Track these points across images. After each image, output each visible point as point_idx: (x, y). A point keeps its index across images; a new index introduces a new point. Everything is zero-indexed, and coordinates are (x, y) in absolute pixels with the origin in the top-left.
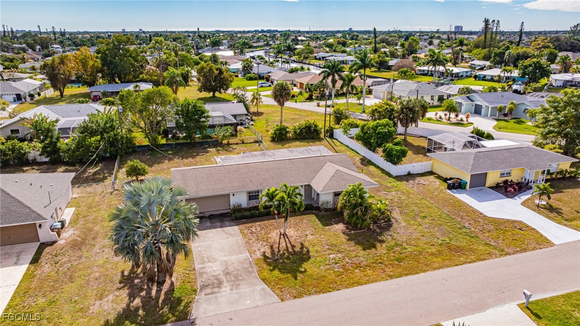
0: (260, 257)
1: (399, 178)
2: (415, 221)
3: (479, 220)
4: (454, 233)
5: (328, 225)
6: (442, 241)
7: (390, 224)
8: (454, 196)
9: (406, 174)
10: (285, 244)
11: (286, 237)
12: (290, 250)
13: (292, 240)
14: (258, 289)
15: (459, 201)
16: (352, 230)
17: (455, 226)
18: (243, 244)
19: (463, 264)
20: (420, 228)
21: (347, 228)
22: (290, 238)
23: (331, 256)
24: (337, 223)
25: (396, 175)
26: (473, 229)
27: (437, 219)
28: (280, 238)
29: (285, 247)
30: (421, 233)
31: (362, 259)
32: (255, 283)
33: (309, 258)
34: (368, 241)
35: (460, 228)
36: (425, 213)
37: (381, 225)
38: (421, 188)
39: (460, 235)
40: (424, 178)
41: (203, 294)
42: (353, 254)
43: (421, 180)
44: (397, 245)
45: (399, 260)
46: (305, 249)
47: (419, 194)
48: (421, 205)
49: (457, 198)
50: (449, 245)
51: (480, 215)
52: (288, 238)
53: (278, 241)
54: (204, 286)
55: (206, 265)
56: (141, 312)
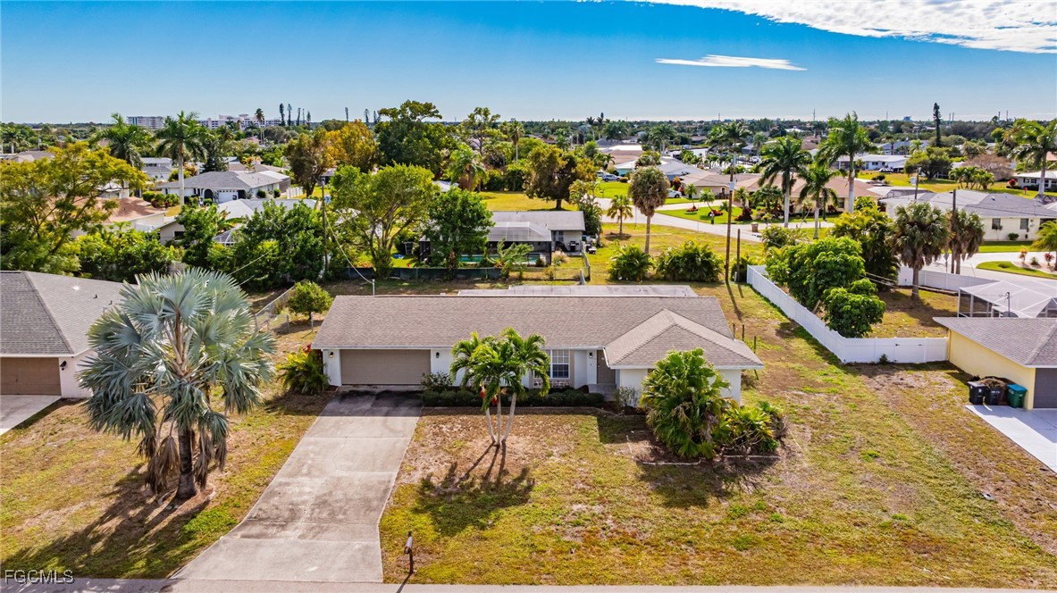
0: (416, 483)
1: (854, 368)
2: (841, 461)
3: (1033, 484)
4: (940, 506)
5: (613, 440)
6: (895, 517)
7: (769, 460)
8: (982, 420)
9: (876, 360)
10: (489, 465)
11: (501, 451)
12: (492, 479)
13: (510, 459)
14: (357, 546)
15: (990, 431)
16: (664, 458)
17: (951, 489)
18: (403, 450)
19: (921, 584)
20: (848, 479)
21: (654, 452)
22: (507, 454)
23: (575, 507)
24: (635, 439)
25: (848, 361)
26: (1002, 504)
27: (906, 465)
28: (487, 452)
29: (484, 472)
30: (843, 490)
31: (647, 525)
32: (361, 533)
33: (524, 501)
34: (688, 488)
35: (965, 496)
36: (879, 448)
37: (744, 458)
38: (898, 393)
39: (954, 513)
40: (918, 373)
41: (240, 533)
42: (632, 512)
43: (909, 377)
44: (758, 509)
45: (744, 545)
46: (525, 483)
47: (887, 406)
48: (878, 430)
49: (987, 423)
50: (909, 530)
51: (1042, 472)
52: (504, 454)
53: (479, 456)
54: (257, 520)
55: (296, 480)
56: (99, 546)
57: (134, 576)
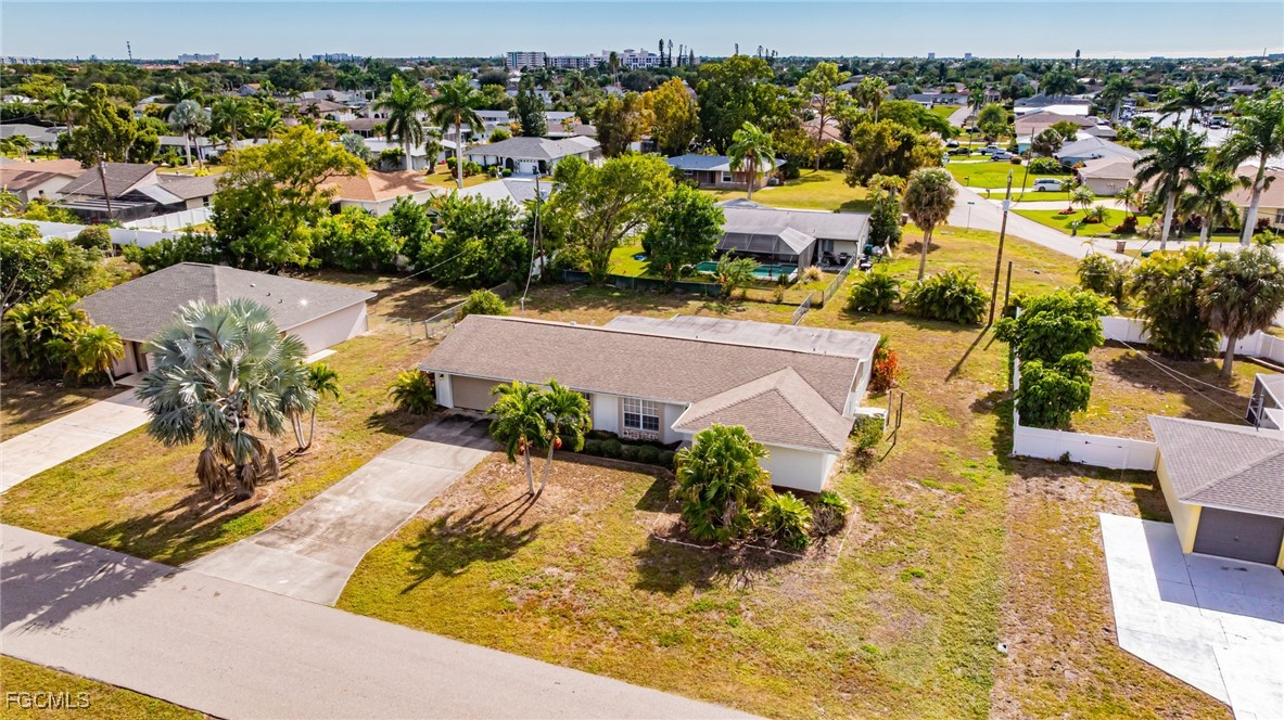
0: (432, 519)
1: (1017, 463)
2: (873, 573)
3: (1073, 643)
6: (865, 648)
7: (788, 558)
9: (1056, 457)
10: (509, 513)
11: (531, 501)
12: (500, 528)
13: (533, 510)
16: (680, 535)
17: (968, 629)
18: (448, 484)
20: (859, 595)
21: (677, 528)
22: (534, 506)
23: (549, 570)
25: (1020, 453)
26: (1010, 659)
27: (945, 593)
28: (518, 499)
29: (500, 519)
35: (974, 642)
36: (934, 568)
37: (764, 551)
38: (1037, 504)
39: (941, 657)
40: (1095, 482)
41: (257, 539)
42: (598, 585)
44: (725, 608)
46: (527, 537)
48: (958, 546)
51: (1101, 633)
52: (532, 504)
53: (508, 502)
54: (281, 529)
55: (337, 498)
56: (154, 530)
57: (159, 561)
